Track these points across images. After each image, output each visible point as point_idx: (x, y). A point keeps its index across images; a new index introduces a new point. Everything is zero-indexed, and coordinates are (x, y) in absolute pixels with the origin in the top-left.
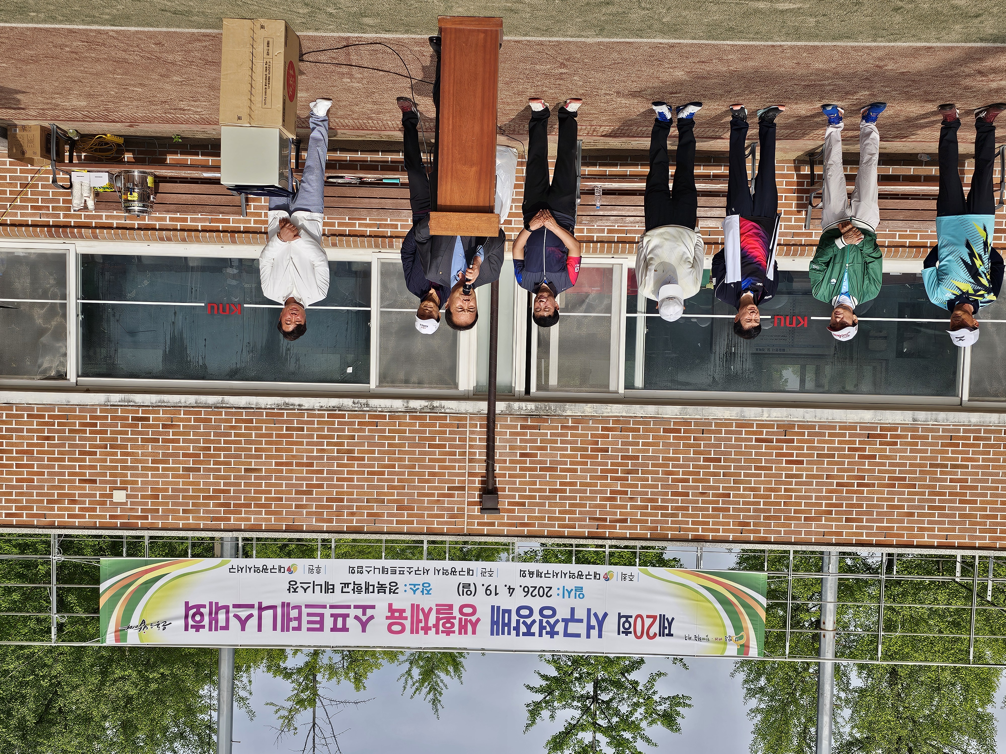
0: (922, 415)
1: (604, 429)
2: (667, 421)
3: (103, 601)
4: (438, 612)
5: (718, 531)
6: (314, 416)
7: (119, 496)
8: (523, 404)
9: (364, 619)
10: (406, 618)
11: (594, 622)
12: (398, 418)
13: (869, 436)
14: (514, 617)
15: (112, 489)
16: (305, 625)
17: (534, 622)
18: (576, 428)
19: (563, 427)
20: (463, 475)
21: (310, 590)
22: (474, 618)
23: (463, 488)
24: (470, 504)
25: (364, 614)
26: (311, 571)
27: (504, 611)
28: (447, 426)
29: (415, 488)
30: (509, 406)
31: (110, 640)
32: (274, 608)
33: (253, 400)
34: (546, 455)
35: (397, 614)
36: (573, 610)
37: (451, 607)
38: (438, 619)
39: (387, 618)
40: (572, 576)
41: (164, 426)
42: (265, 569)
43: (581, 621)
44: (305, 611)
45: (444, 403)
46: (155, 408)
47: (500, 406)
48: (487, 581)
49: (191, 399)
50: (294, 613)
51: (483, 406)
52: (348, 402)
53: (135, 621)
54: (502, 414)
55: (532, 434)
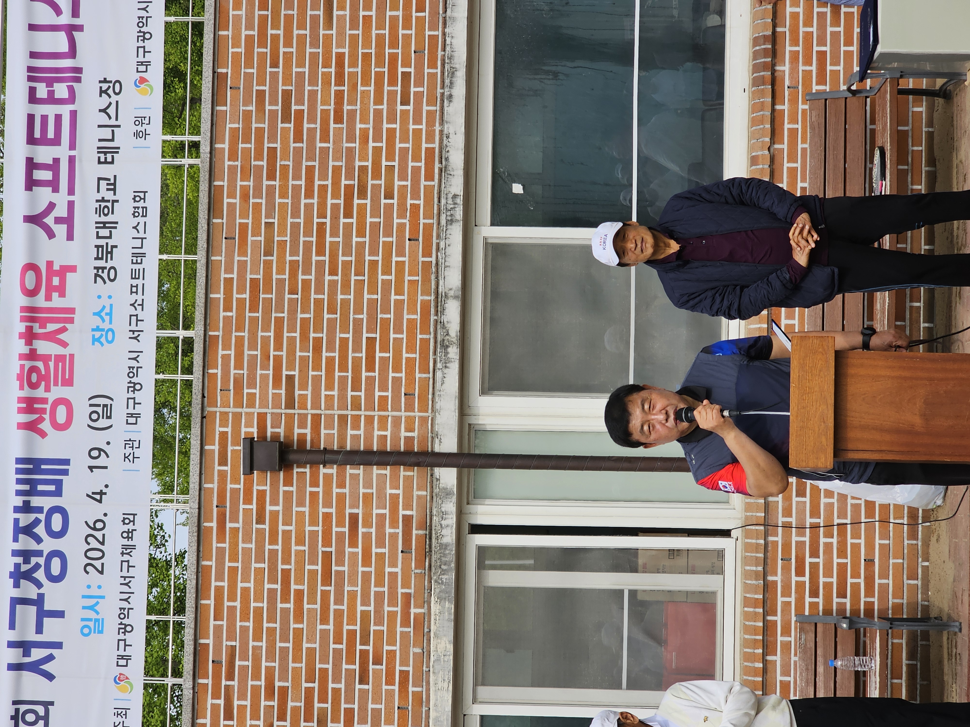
1: (404, 675)
4: (60, 358)
6: (430, 123)
8: (452, 520)
9: (49, 220)
10: (48, 298)
11: (37, 654)
12: (426, 280)
14: (46, 503)
16: (40, 110)
17: (39, 540)
18: (406, 622)
19: (408, 597)
20: (316, 405)
21: (103, 119)
22: (46, 426)
23: (290, 404)
24: (262, 417)
25: (58, 220)
26: (140, 121)
27: (59, 484)
28: (410, 373)
29: (293, 312)
30: (447, 493)
32: (72, 53)
34: (353, 565)
35: (56, 281)
36: (60, 614)
37: (68, 382)
38: (46, 359)
39: (50, 264)
40: (124, 613)
43: (39, 630)
44: (65, 110)
45: (455, 367)
47: (448, 477)
48: (117, 451)
50: (61, 90)
51: (448, 444)
52: (456, 186)
54: (433, 480)
55: (394, 537)
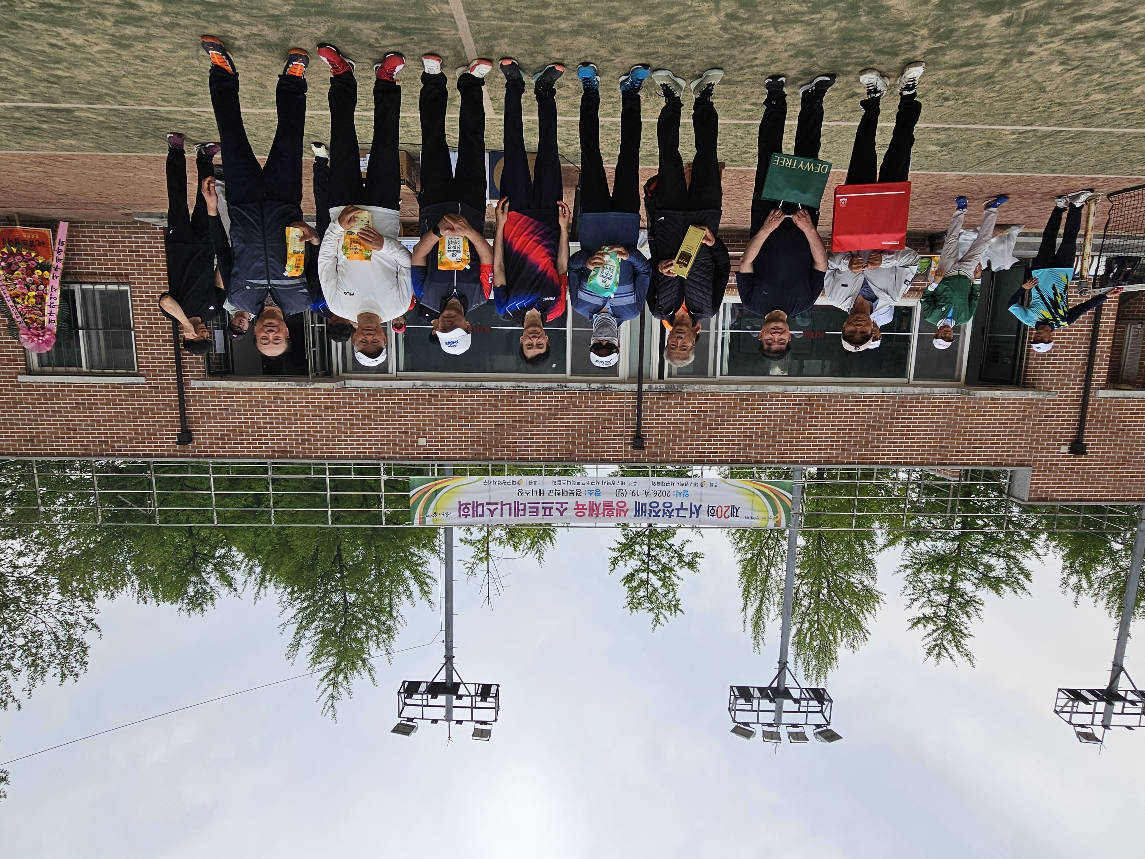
0: (887, 389)
1: (705, 399)
2: (741, 394)
3: (412, 501)
4: (604, 505)
5: (769, 457)
6: (534, 393)
7: (422, 441)
8: (658, 385)
9: (562, 509)
10: (586, 509)
11: (694, 510)
12: (584, 394)
13: (856, 402)
14: (648, 507)
15: (417, 437)
16: (527, 514)
17: (660, 510)
18: (689, 399)
19: (681, 399)
20: (622, 427)
21: (530, 494)
22: (625, 509)
23: (622, 435)
24: (626, 444)
25: (562, 507)
26: (531, 483)
27: (642, 505)
28: (613, 398)
29: (594, 435)
30: (650, 387)
31: (416, 524)
32: (510, 504)
33: (499, 384)
34: (671, 415)
35: (581, 507)
36: (682, 503)
37: (612, 502)
38: (604, 510)
39: (575, 509)
40: (682, 484)
41: (447, 400)
42: (504, 483)
43: (686, 509)
44: (527, 506)
45: (611, 385)
46: (442, 389)
47: (645, 387)
48: (633, 487)
49: (463, 384)
50: (521, 507)
51: (635, 386)
52: (555, 385)
53: (430, 512)
54: (646, 391)
55: (663, 403)
